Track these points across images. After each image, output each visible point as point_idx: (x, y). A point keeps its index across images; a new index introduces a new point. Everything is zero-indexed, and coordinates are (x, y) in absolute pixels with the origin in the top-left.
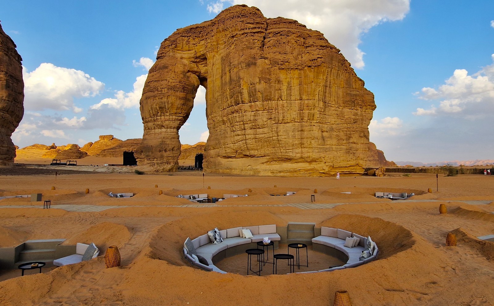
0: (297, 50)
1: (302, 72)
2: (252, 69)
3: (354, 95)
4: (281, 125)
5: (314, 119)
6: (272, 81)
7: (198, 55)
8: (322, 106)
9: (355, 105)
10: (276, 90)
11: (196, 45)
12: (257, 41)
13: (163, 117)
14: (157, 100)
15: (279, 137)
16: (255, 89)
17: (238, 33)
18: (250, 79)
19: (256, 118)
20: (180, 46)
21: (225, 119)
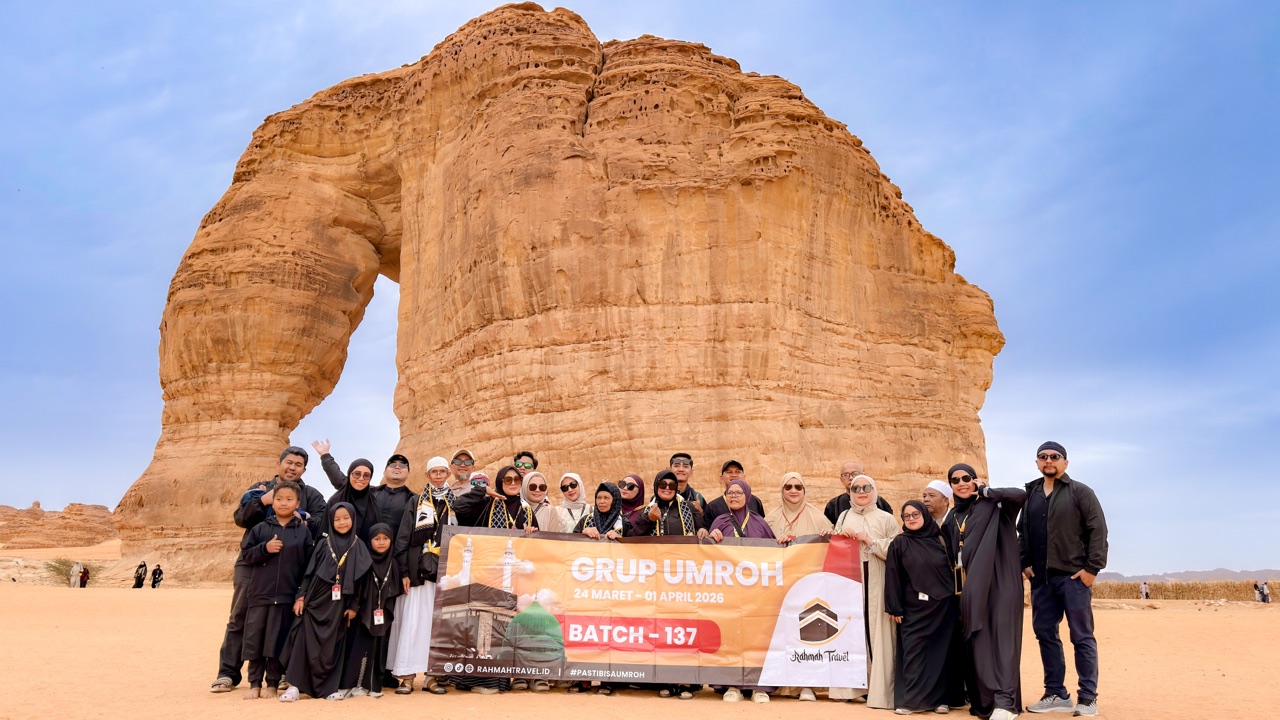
0: (701, 132)
1: (719, 202)
2: (536, 194)
3: (917, 294)
4: (643, 395)
5: (768, 375)
6: (610, 234)
7: (373, 167)
8: (796, 328)
9: (923, 330)
10: (627, 266)
11: (366, 134)
12: (560, 100)
13: (225, 377)
14: (208, 317)
15: (636, 443)
16: (548, 266)
17: (500, 80)
18: (532, 228)
19: (552, 369)
20: (310, 137)
21: (446, 379)
